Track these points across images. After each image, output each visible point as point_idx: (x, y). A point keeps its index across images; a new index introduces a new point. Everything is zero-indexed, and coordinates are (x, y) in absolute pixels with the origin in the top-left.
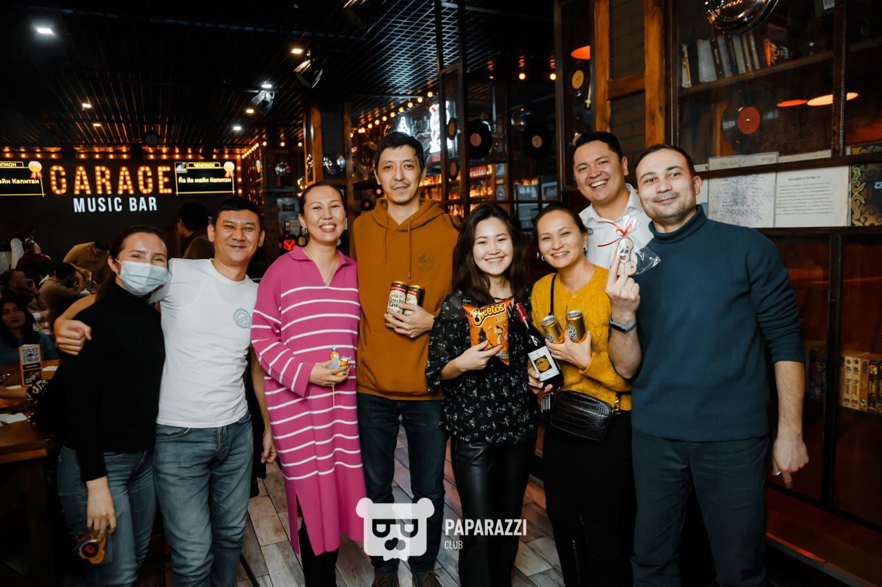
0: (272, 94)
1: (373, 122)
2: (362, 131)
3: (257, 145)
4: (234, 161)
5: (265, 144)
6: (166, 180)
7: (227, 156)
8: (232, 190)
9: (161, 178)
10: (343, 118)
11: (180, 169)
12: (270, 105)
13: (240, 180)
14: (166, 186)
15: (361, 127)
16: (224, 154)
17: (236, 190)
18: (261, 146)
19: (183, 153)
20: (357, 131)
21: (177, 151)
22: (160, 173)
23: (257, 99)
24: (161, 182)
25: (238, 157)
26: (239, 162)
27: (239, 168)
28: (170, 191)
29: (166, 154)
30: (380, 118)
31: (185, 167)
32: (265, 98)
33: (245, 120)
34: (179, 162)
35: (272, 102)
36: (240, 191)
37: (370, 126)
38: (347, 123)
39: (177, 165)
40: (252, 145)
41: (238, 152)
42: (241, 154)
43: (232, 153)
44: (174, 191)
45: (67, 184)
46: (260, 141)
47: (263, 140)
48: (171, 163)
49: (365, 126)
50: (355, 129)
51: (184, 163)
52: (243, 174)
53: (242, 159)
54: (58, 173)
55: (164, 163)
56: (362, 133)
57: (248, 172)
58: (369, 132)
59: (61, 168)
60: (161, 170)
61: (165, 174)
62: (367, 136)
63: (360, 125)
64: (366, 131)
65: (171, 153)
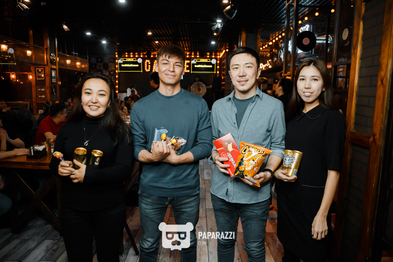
0: (221, 25)
1: (275, 39)
2: (271, 43)
3: (224, 51)
4: (216, 59)
5: (227, 50)
6: (188, 66)
7: (213, 57)
8: (214, 71)
9: (185, 65)
10: (257, 36)
11: (193, 62)
12: (220, 30)
13: (218, 67)
14: (187, 69)
15: (270, 42)
16: (212, 55)
17: (216, 71)
18: (226, 52)
19: (195, 55)
20: (268, 44)
21: (193, 54)
22: (186, 64)
23: (214, 27)
24: (186, 67)
25: (218, 57)
26: (219, 59)
27: (218, 62)
28: (189, 71)
29: (189, 55)
30: (278, 37)
31: (195, 61)
32: (218, 27)
33: (215, 38)
34: (193, 59)
35: (221, 28)
36: (218, 72)
37: (274, 41)
39: (192, 60)
40: (223, 51)
41: (218, 55)
42: (220, 56)
43: (216, 55)
44: (190, 71)
45: (151, 67)
46: (225, 50)
47: (227, 49)
48: (190, 59)
49: (272, 41)
50: (268, 43)
51: (195, 59)
52: (220, 65)
53: (220, 58)
54: (148, 63)
55: (188, 59)
56: (271, 45)
57: (222, 64)
58: (274, 44)
59: (149, 61)
60: (187, 62)
61: (188, 64)
62: (273, 46)
63: (270, 40)
64: (273, 43)
65: (190, 55)
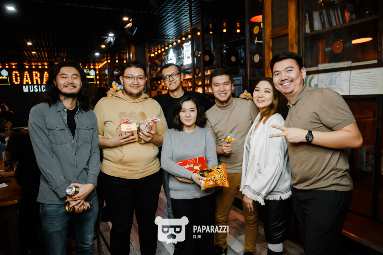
0: (113, 39)
1: (157, 51)
3: (106, 62)
4: (95, 70)
7: (92, 67)
8: (94, 82)
10: (145, 49)
12: (112, 43)
13: (98, 77)
15: (152, 54)
16: (90, 66)
17: (96, 82)
18: (108, 62)
23: (107, 41)
26: (97, 69)
27: (97, 72)
30: (161, 50)
33: (101, 50)
36: (98, 82)
37: (156, 53)
40: (104, 62)
42: (98, 66)
43: (94, 65)
45: (20, 79)
46: (107, 60)
47: (109, 60)
49: (154, 53)
50: (150, 54)
52: (99, 75)
53: (99, 69)
54: (16, 74)
56: (152, 57)
57: (102, 74)
58: (156, 56)
59: (17, 72)
62: (155, 58)
63: (152, 53)
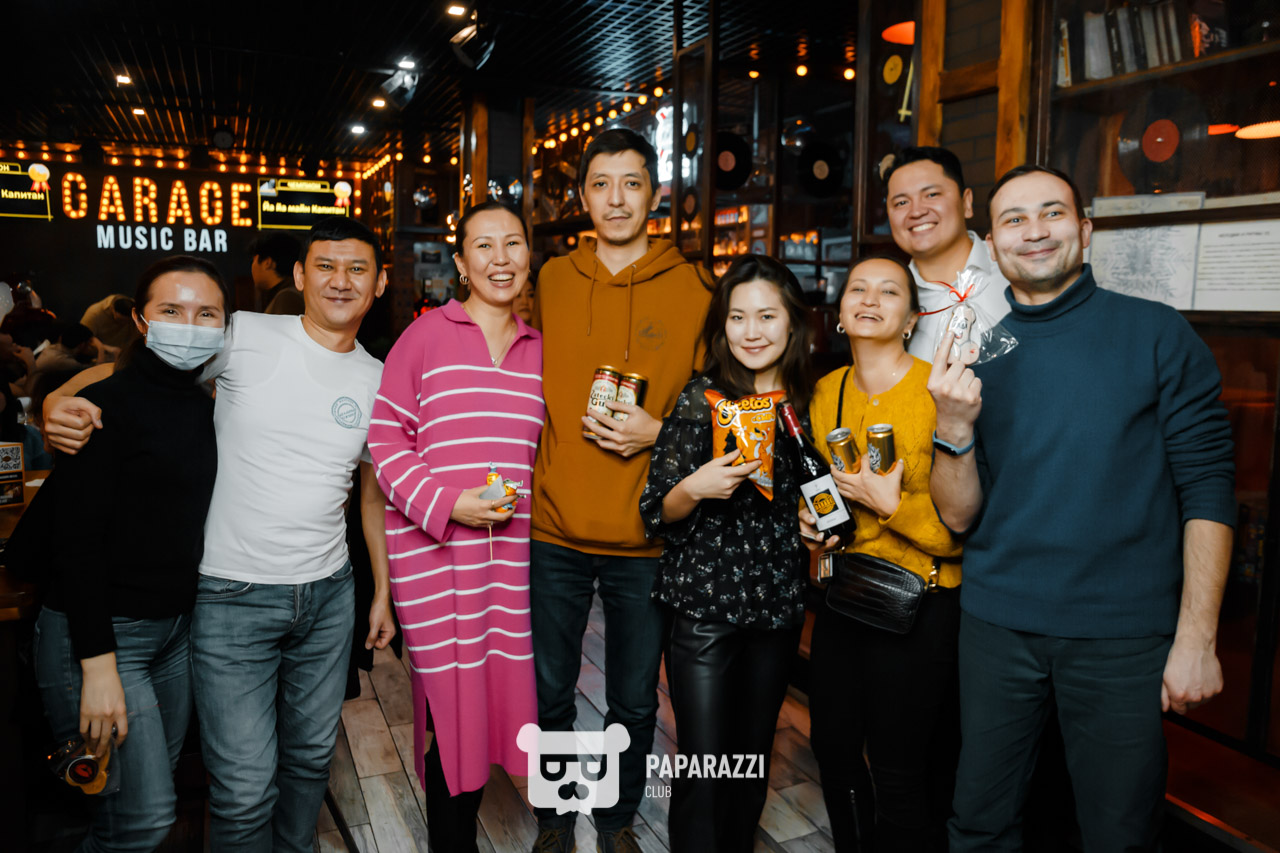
0: (414, 78)
1: (567, 131)
2: (550, 144)
3: (387, 158)
4: (351, 182)
5: (399, 157)
6: (244, 205)
7: (339, 174)
9: (235, 201)
10: (522, 121)
11: (265, 189)
12: (410, 95)
13: (358, 211)
14: (243, 214)
15: (549, 139)
16: (335, 170)
18: (393, 160)
19: (273, 165)
20: (543, 144)
21: (263, 160)
22: (235, 195)
23: (390, 84)
24: (235, 209)
25: (358, 175)
26: (358, 184)
27: (358, 193)
28: (248, 222)
29: (246, 164)
30: (579, 126)
31: (274, 187)
32: (403, 83)
33: (370, 117)
34: (265, 178)
35: (414, 90)
37: (563, 137)
38: (528, 129)
39: (262, 183)
40: (380, 157)
41: (357, 168)
42: (362, 172)
43: (348, 170)
44: (255, 222)
45: (89, 202)
46: (393, 152)
47: (397, 151)
48: (253, 179)
49: (556, 137)
50: (540, 141)
51: (273, 181)
52: (364, 202)
53: (363, 181)
54: (74, 184)
55: (242, 179)
56: (550, 149)
57: (372, 200)
58: (561, 147)
59: (79, 178)
60: (237, 189)
61: (243, 196)
62: (558, 154)
63: (548, 135)
64: (557, 145)
65: (253, 164)
